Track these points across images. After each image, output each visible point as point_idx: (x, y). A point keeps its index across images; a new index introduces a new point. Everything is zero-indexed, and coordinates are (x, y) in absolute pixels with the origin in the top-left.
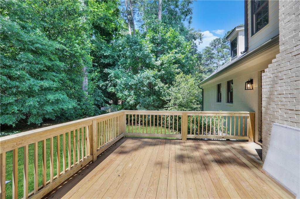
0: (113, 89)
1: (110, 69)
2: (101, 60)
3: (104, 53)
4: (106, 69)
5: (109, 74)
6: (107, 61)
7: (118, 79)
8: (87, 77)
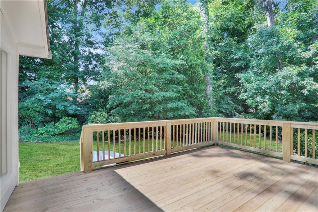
0: (244, 96)
1: (242, 73)
2: (232, 65)
3: (234, 57)
4: (237, 74)
5: (240, 79)
6: (238, 64)
7: (249, 83)
8: (211, 85)
